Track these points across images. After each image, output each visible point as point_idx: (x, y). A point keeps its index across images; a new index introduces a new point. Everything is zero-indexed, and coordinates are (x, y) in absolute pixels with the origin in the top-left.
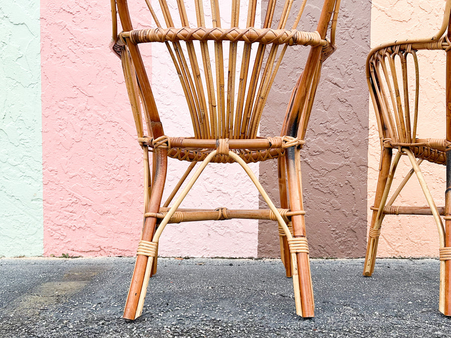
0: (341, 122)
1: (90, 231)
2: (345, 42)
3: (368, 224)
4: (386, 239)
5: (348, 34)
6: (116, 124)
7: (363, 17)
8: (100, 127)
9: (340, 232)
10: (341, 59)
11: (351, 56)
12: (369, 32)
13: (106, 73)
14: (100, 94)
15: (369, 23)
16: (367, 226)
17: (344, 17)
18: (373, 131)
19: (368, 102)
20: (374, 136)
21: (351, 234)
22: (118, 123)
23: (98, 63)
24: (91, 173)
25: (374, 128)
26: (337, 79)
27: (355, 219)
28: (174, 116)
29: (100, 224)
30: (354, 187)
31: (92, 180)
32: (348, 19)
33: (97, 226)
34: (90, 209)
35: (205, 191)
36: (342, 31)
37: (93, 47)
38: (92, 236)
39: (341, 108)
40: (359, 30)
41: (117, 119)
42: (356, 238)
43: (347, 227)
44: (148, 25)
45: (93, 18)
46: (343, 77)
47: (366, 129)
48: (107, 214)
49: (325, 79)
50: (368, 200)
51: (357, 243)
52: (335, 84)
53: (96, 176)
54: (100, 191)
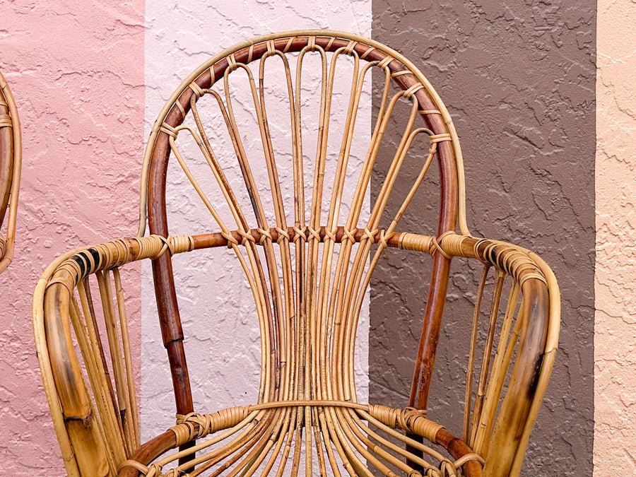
0: (539, 218)
1: (6, 455)
2: (543, 54)
3: (595, 427)
4: (631, 457)
5: (549, 39)
6: (65, 227)
7: (581, 4)
8: (30, 236)
9: (538, 445)
10: (536, 88)
11: (557, 83)
12: (594, 34)
13: (47, 124)
14: (32, 167)
15: (594, 18)
16: (593, 432)
17: (542, 5)
18: (604, 235)
19: (593, 176)
20: (606, 244)
21: (563, 448)
22: (68, 226)
23: (27, 103)
24: (9, 332)
25: (606, 229)
26: (528, 129)
27: (570, 418)
28: (188, 208)
29: (28, 439)
30: (567, 350)
31: (11, 347)
32: (549, 10)
33: (21, 444)
34: (6, 409)
35: (253, 364)
36: (536, 33)
37: (18, 70)
38: (9, 465)
39: (539, 188)
40: (573, 31)
41: (67, 218)
42: (571, 457)
43: (552, 433)
44: (139, 23)
45: (20, 10)
46: (540, 125)
47: (591, 231)
48: (43, 419)
49: (504, 130)
50: (596, 377)
51: (574, 466)
52: (525, 139)
53: (18, 339)
54: (29, 371)
